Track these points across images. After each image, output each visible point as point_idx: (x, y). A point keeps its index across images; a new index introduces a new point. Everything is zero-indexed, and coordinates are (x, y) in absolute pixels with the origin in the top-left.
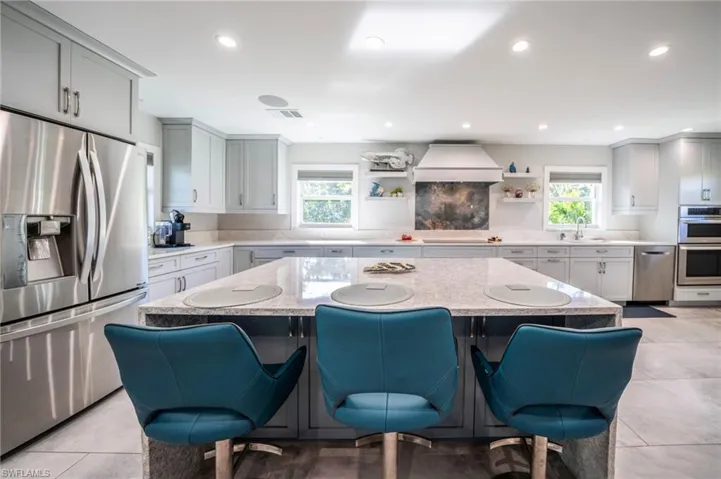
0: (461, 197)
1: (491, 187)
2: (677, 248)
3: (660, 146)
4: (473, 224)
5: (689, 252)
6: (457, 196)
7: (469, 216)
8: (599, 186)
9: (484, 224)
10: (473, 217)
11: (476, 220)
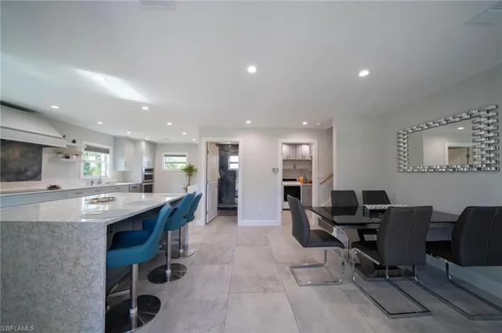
0: (15, 153)
1: (44, 149)
2: (141, 185)
3: (135, 142)
4: (26, 177)
5: (145, 186)
6: (11, 152)
7: (23, 170)
8: (108, 155)
9: (36, 176)
10: (26, 170)
11: (30, 173)
